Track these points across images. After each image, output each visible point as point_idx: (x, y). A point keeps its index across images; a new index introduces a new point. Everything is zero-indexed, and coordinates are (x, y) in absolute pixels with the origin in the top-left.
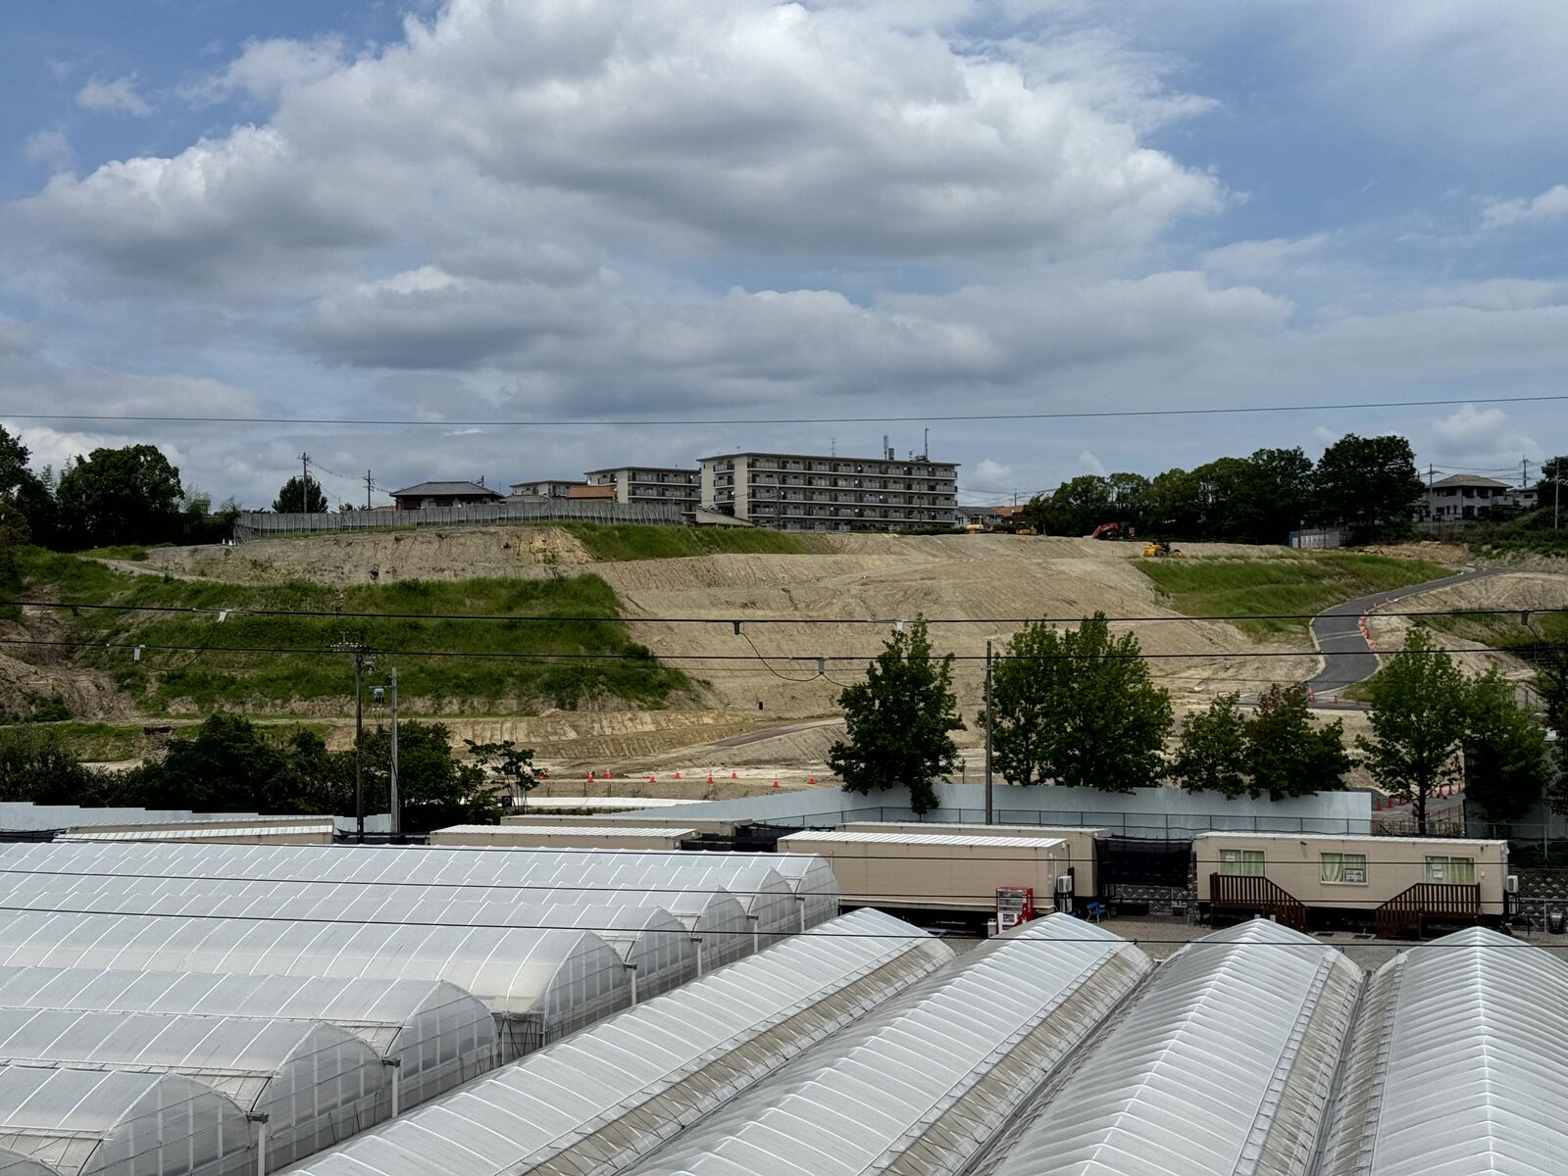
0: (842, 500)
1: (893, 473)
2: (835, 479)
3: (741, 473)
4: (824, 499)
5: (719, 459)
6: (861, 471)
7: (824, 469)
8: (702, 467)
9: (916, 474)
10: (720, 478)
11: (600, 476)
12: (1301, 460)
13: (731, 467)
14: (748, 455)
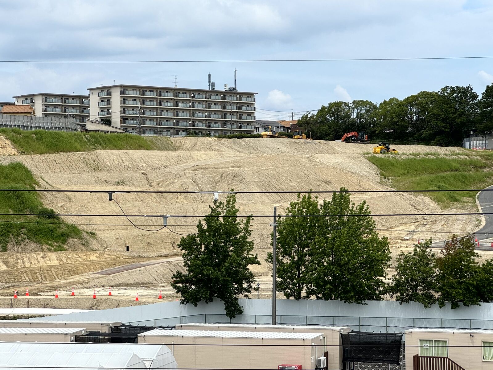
0: (181, 115)
1: (214, 98)
2: (176, 102)
3: (116, 98)
4: (170, 115)
5: (102, 89)
6: (193, 97)
7: (169, 96)
8: (91, 94)
9: (229, 99)
10: (102, 101)
11: (24, 99)
12: (471, 93)
13: (110, 94)
14: (121, 86)
